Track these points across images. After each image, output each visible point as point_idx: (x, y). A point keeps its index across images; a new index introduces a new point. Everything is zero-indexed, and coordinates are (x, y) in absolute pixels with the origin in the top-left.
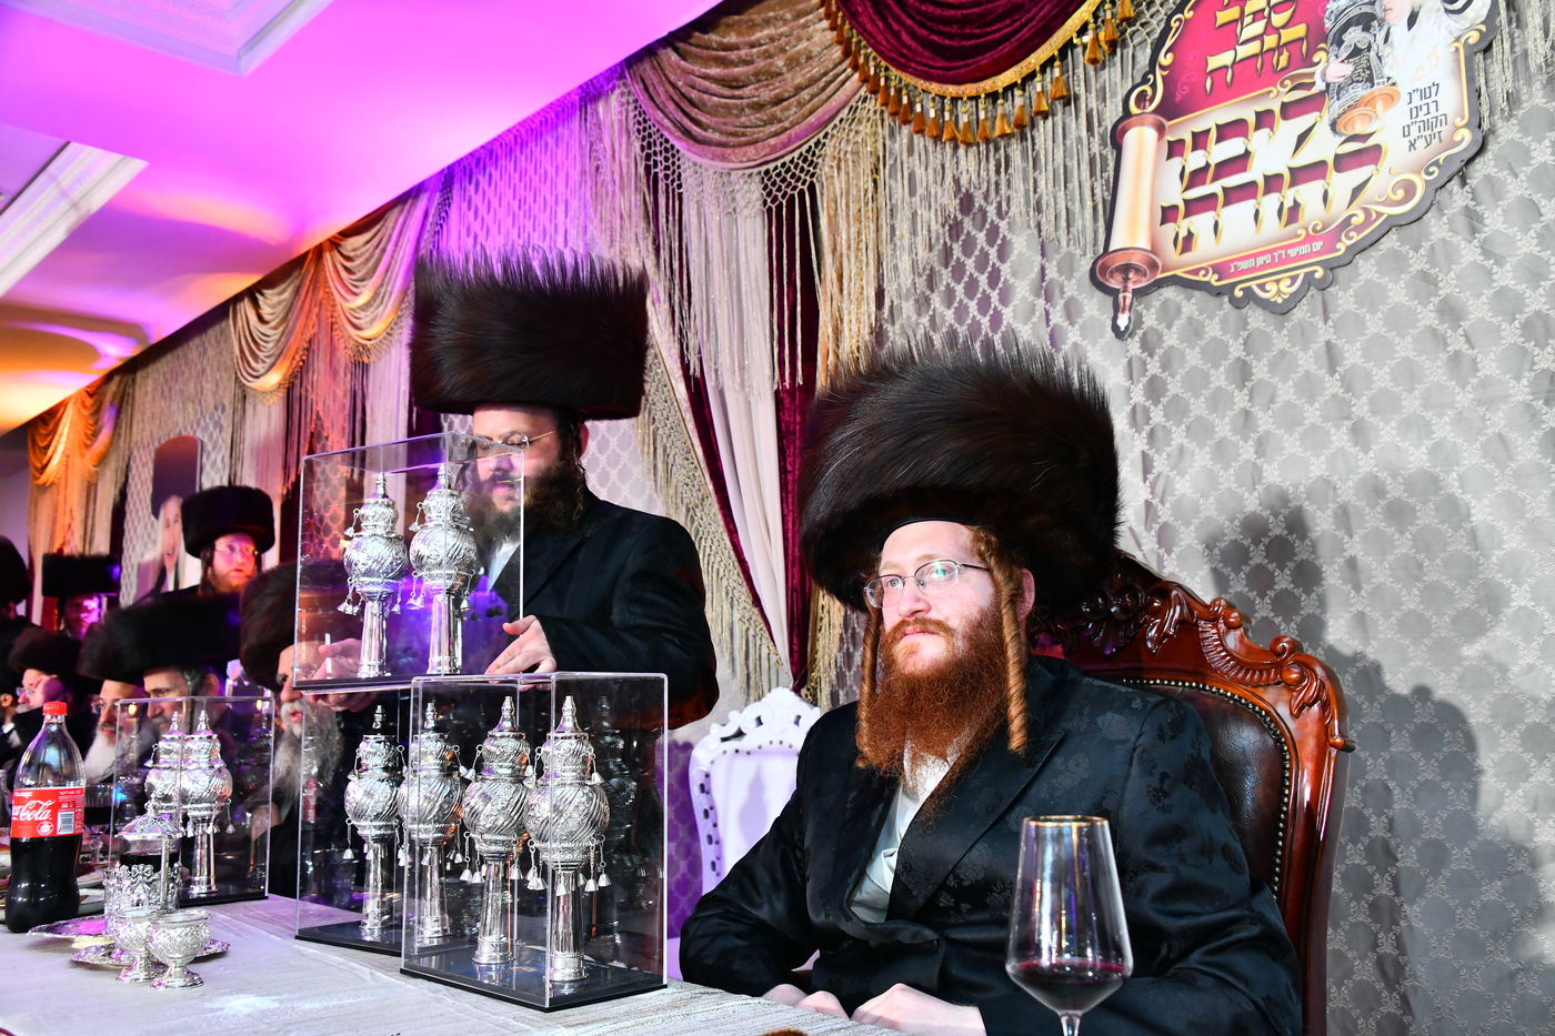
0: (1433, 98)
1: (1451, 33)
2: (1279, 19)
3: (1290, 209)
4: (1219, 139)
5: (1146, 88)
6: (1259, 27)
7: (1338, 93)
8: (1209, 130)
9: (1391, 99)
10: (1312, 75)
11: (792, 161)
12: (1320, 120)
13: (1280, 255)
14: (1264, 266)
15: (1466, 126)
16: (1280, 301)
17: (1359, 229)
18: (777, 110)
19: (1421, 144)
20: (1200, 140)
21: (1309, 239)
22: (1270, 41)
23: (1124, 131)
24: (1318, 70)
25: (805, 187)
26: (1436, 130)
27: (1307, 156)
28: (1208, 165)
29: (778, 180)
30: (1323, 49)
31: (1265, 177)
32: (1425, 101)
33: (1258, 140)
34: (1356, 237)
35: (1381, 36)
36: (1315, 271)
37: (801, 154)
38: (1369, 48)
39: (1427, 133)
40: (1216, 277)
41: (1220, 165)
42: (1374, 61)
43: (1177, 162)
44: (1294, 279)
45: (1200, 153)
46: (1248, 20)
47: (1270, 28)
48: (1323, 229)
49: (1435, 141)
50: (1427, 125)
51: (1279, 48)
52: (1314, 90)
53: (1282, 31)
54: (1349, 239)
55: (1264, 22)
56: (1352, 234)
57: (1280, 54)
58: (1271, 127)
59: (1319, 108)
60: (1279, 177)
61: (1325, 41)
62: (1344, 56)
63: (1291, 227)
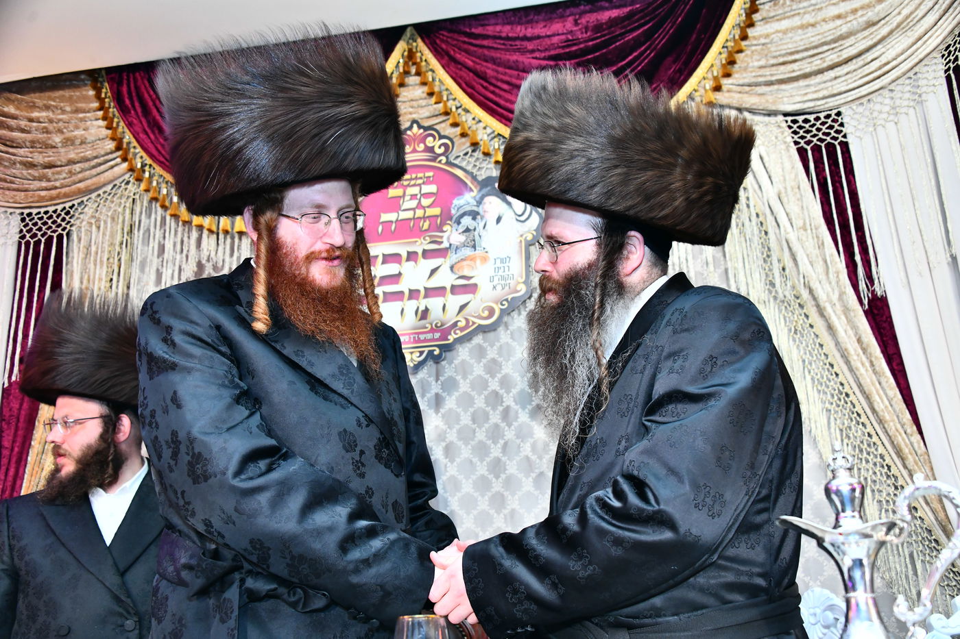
0: (507, 264)
1: (518, 231)
2: (426, 202)
3: (422, 311)
4: (383, 263)
6: (414, 203)
7: (456, 250)
8: (377, 257)
9: (485, 259)
10: (442, 237)
11: (55, 211)
12: (445, 263)
15: (524, 283)
16: (412, 365)
17: (462, 329)
18: (49, 172)
19: (499, 288)
21: (432, 331)
22: (419, 213)
24: (445, 235)
25: (65, 233)
26: (508, 282)
27: (435, 282)
29: (40, 222)
31: (410, 290)
32: (502, 265)
33: (407, 268)
34: (460, 334)
35: (482, 225)
36: (434, 350)
37: (64, 208)
38: (475, 229)
39: (503, 282)
42: (477, 238)
44: (421, 353)
46: (407, 198)
47: (419, 206)
48: (441, 326)
49: (507, 288)
50: (503, 278)
51: (424, 218)
52: (442, 246)
53: (427, 209)
54: (456, 334)
55: (417, 201)
56: (458, 332)
57: (425, 221)
58: (416, 262)
59: (445, 257)
60: (418, 291)
61: (451, 220)
62: (461, 231)
63: (423, 322)
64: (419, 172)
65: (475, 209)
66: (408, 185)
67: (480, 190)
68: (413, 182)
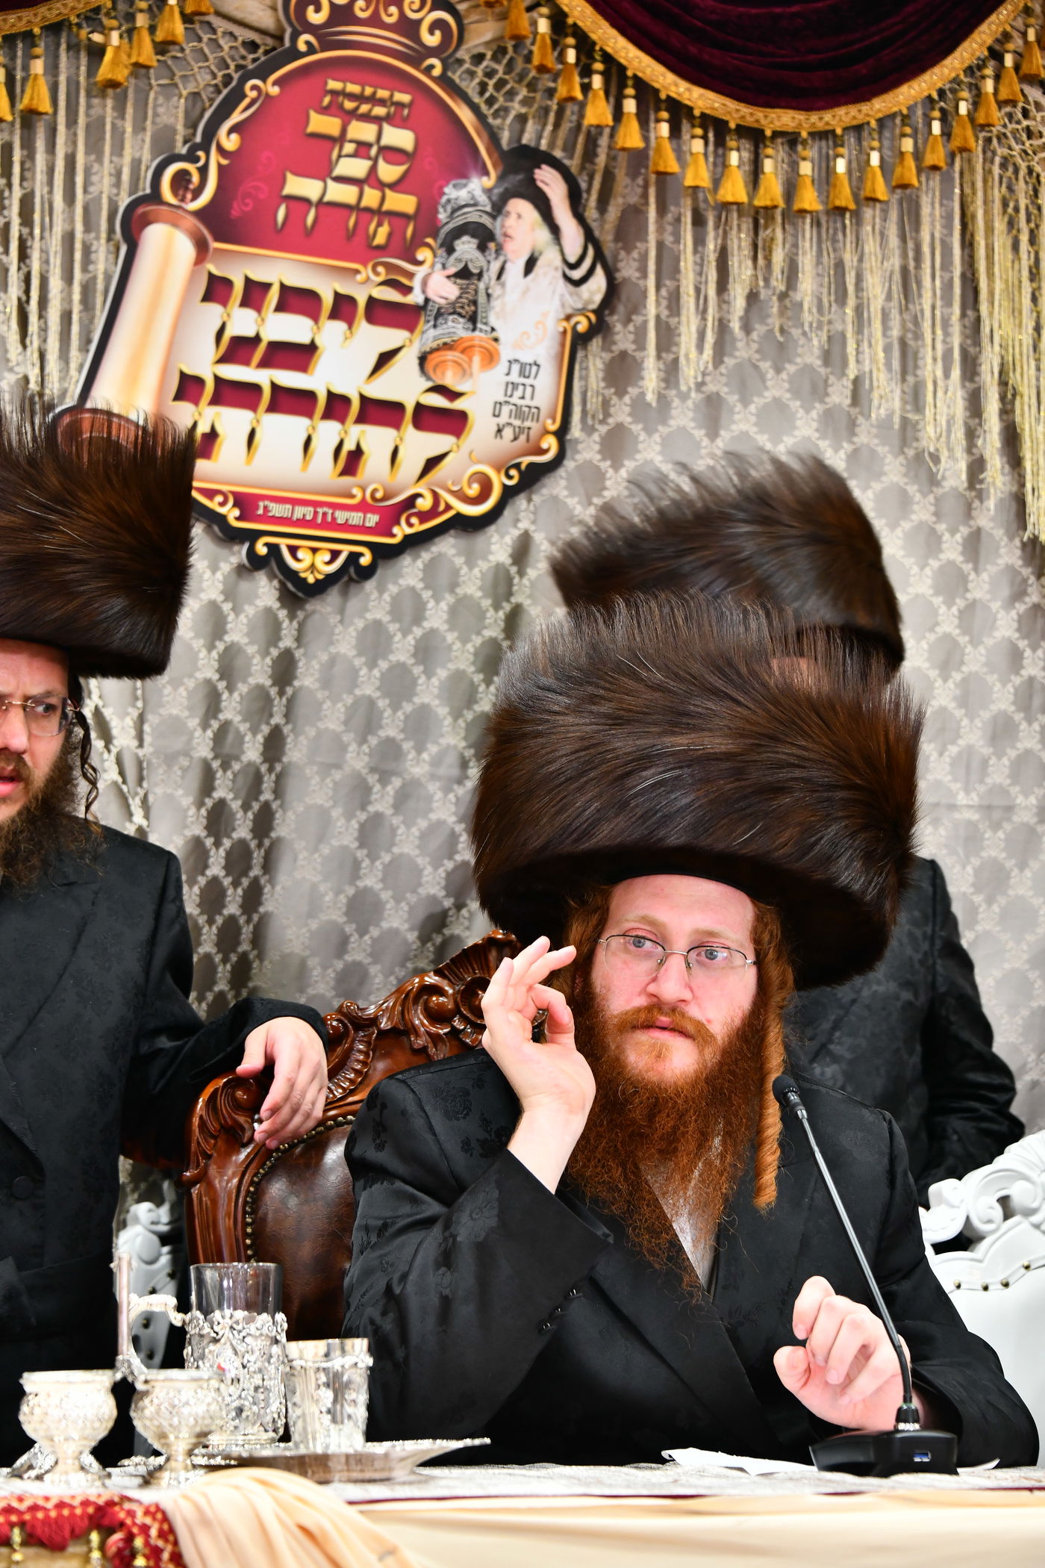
0: (531, 380)
1: (563, 305)
2: (389, 172)
3: (350, 453)
4: (280, 308)
5: (191, 167)
6: (358, 168)
7: (436, 319)
8: (269, 286)
9: (490, 358)
10: (411, 275)
12: (411, 344)
13: (325, 514)
14: (302, 522)
15: (554, 433)
16: (311, 580)
17: (424, 517)
19: (508, 433)
20: (254, 294)
21: (363, 507)
22: (371, 197)
23: (146, 221)
24: (420, 272)
26: (527, 424)
27: (382, 389)
28: (257, 339)
30: (428, 245)
31: (330, 394)
32: (523, 380)
33: (330, 334)
34: (418, 527)
35: (495, 266)
36: (361, 555)
38: (480, 275)
39: (517, 423)
40: (237, 512)
41: (274, 346)
42: (482, 299)
43: (214, 312)
44: (335, 554)
45: (249, 314)
46: (349, 148)
47: (372, 178)
48: (385, 498)
49: (523, 438)
50: (519, 413)
51: (380, 213)
53: (388, 192)
54: (410, 525)
55: (367, 164)
56: (414, 520)
57: (380, 224)
58: (350, 324)
59: (411, 328)
60: (345, 400)
61: (435, 237)
62: (452, 270)
63: (347, 480)
64: (383, 88)
65: (486, 220)
66: (353, 114)
67: (501, 178)
68: (364, 108)
